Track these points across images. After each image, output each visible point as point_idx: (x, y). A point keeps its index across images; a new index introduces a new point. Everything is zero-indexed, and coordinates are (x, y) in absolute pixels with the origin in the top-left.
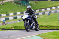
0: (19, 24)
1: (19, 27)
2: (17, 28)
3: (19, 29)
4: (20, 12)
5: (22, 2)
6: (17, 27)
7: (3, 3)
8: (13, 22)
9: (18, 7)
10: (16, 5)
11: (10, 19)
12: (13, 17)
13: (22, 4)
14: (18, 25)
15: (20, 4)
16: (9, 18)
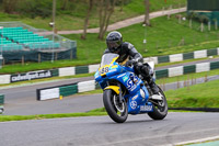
0: (202, 90)
1: (203, 100)
2: (197, 105)
3: (202, 106)
4: (205, 51)
5: (212, 16)
6: (196, 101)
7: (148, 22)
8: (182, 82)
9: (199, 31)
10: (190, 25)
11: (170, 74)
12: (181, 68)
13: (213, 23)
14: (200, 95)
15: (205, 22)
16: (170, 69)
